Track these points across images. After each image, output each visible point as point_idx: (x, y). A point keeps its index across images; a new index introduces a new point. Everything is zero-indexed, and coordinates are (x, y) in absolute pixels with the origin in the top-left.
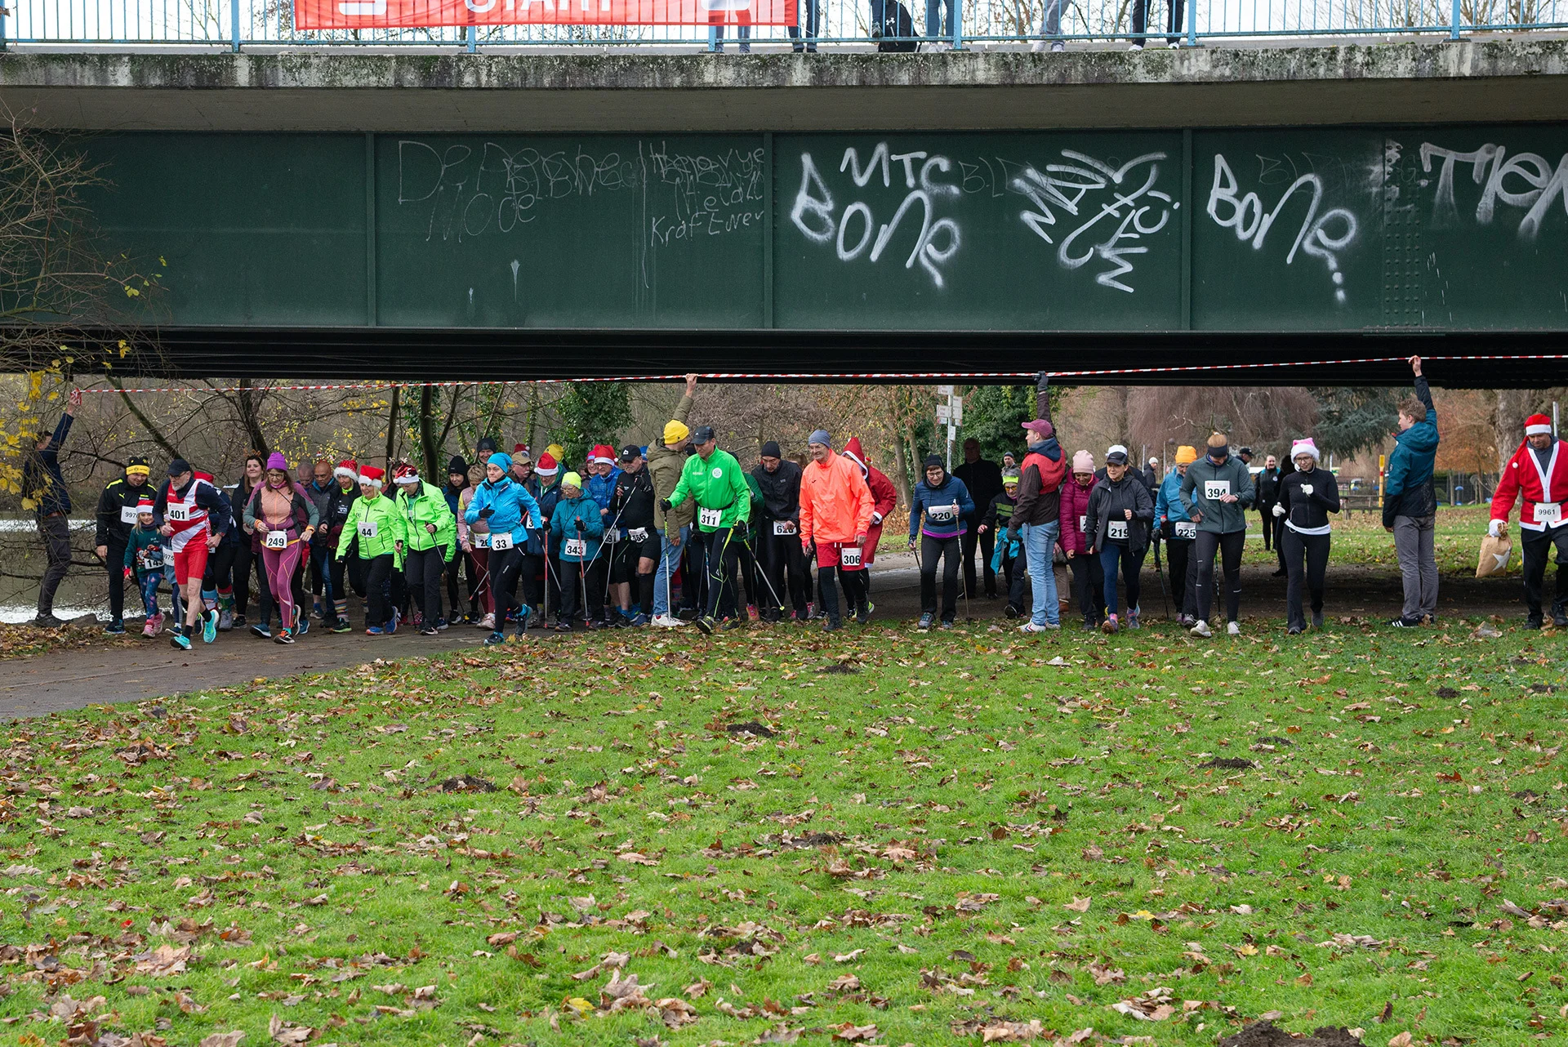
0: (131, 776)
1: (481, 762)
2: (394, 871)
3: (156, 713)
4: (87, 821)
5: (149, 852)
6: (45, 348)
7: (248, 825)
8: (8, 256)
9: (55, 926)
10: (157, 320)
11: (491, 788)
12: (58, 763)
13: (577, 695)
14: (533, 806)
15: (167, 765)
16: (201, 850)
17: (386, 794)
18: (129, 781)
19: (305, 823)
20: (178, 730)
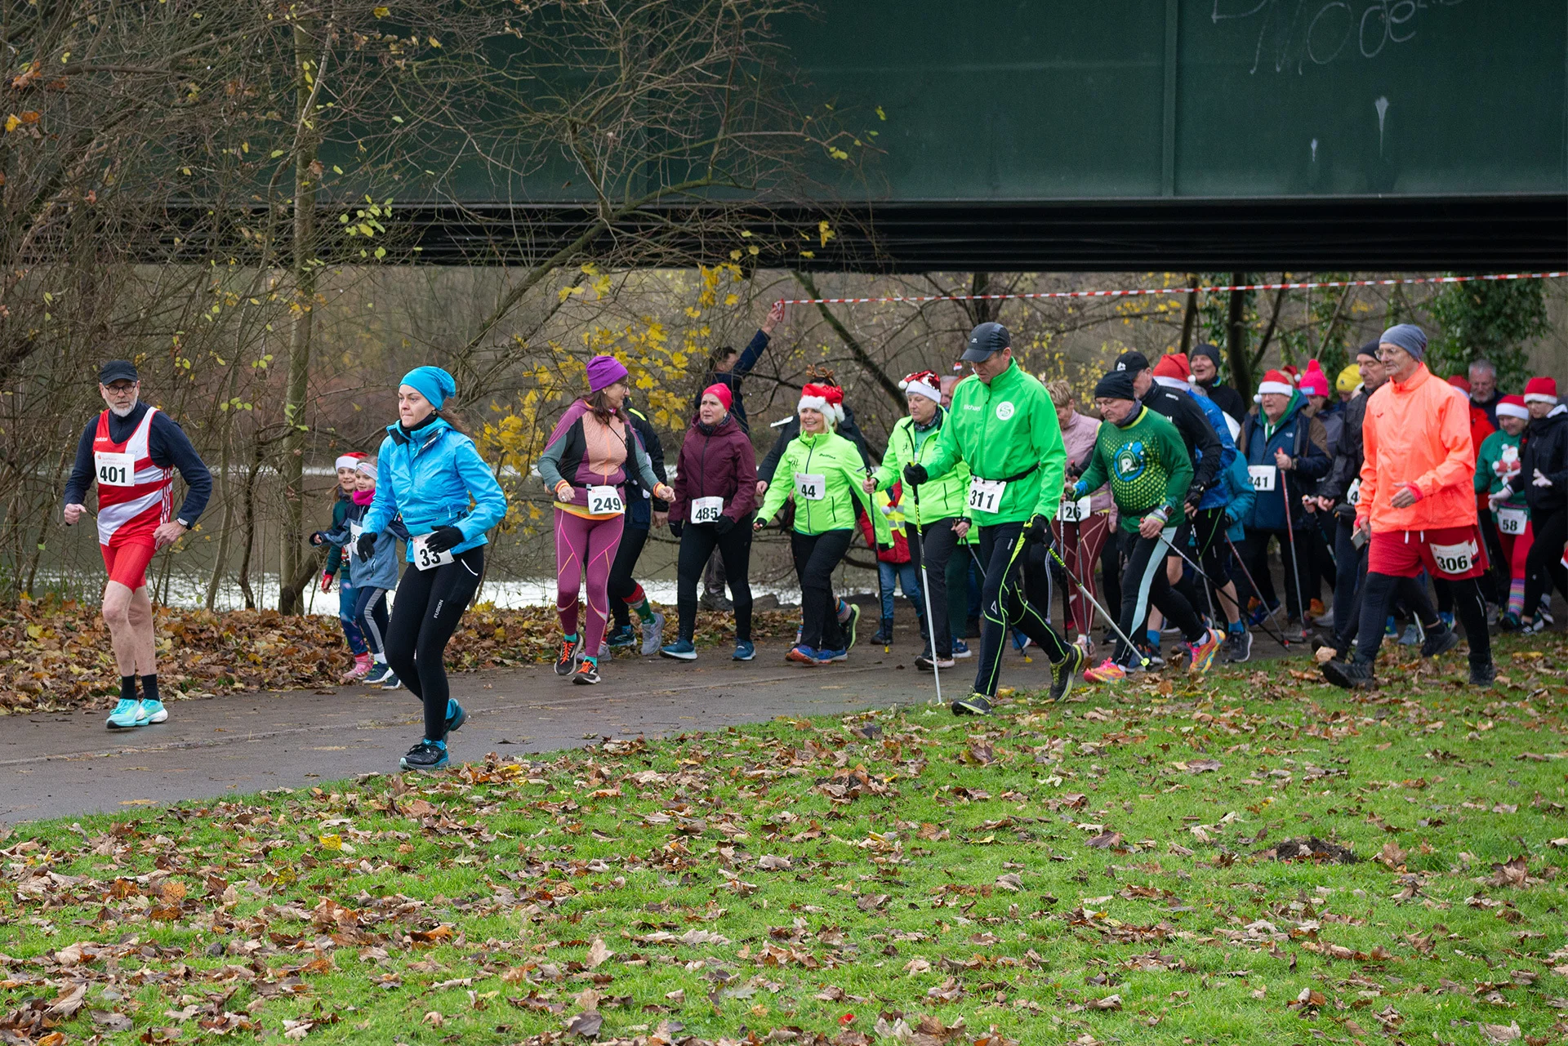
0: (838, 816)
1: (1332, 820)
2: (1215, 970)
3: (868, 731)
4: (784, 875)
5: (870, 923)
6: (722, 234)
7: (1002, 891)
8: (678, 112)
9: (751, 1015)
10: (871, 193)
11: (1349, 858)
12: (742, 795)
13: (1473, 729)
14: (1414, 886)
15: (886, 803)
16: (939, 923)
17: (1194, 858)
18: (837, 824)
19: (1081, 893)
20: (898, 756)
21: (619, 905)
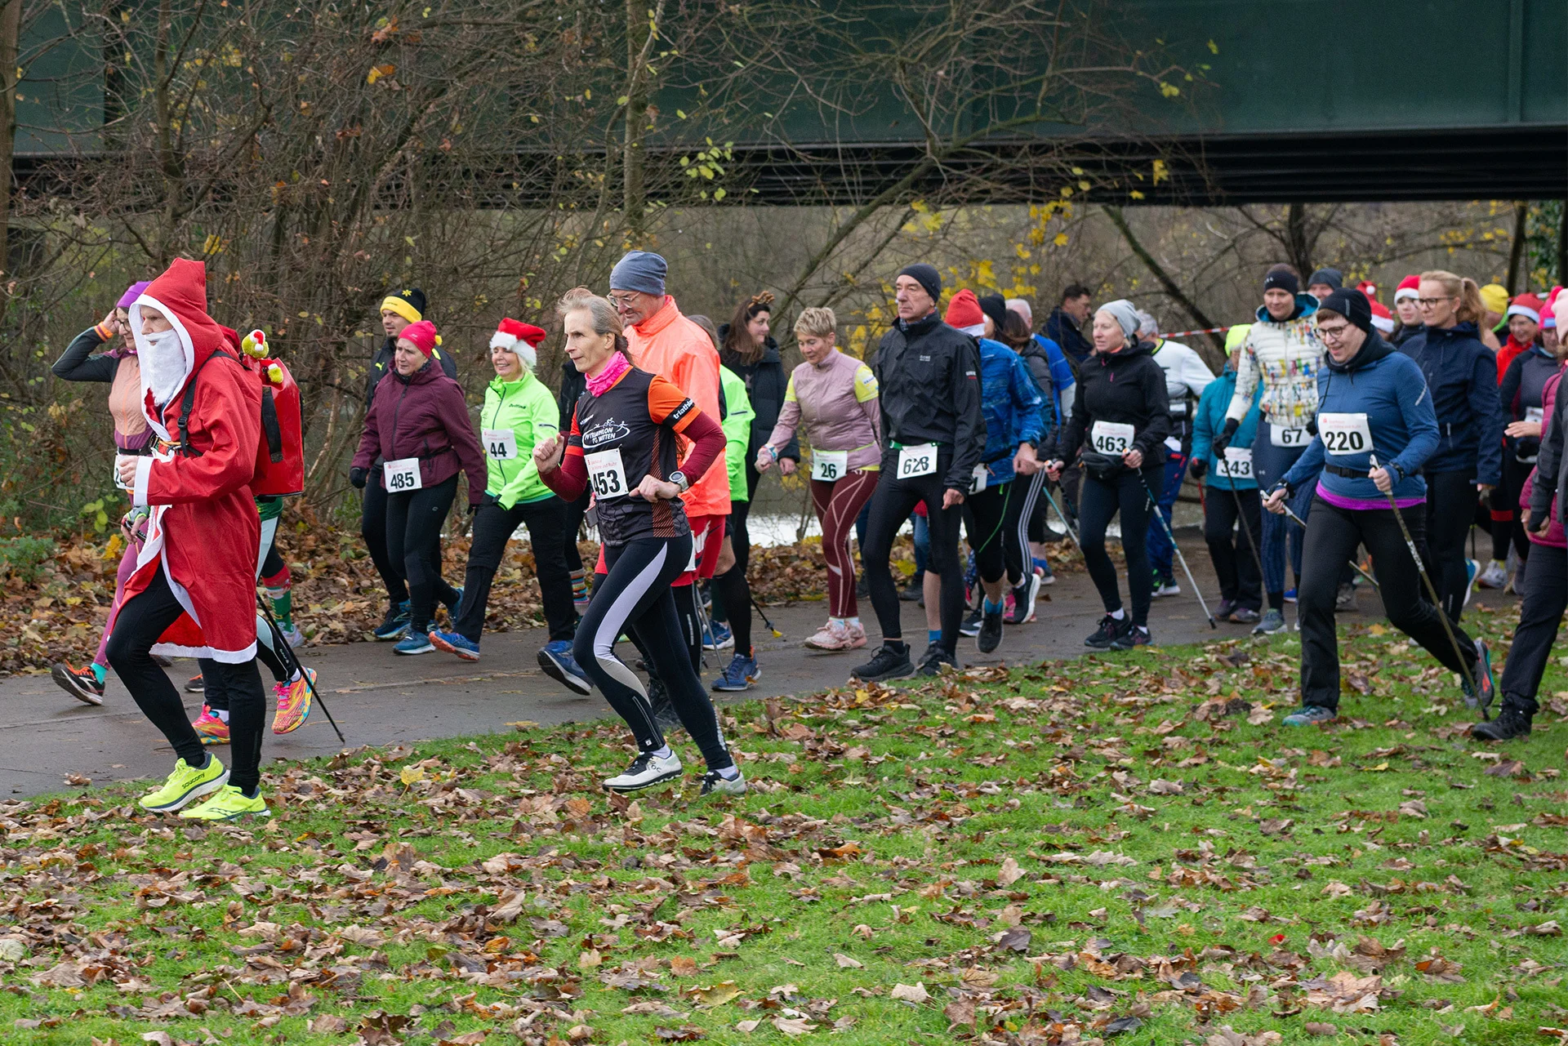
0: (1221, 743)
3: (1233, 660)
4: (1178, 799)
5: (1276, 846)
7: (1409, 818)
9: (1178, 934)
12: (1119, 721)
15: (1269, 730)
16: (1349, 848)
18: (1222, 750)
19: (1491, 821)
20: (1270, 685)
21: (1017, 827)
